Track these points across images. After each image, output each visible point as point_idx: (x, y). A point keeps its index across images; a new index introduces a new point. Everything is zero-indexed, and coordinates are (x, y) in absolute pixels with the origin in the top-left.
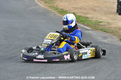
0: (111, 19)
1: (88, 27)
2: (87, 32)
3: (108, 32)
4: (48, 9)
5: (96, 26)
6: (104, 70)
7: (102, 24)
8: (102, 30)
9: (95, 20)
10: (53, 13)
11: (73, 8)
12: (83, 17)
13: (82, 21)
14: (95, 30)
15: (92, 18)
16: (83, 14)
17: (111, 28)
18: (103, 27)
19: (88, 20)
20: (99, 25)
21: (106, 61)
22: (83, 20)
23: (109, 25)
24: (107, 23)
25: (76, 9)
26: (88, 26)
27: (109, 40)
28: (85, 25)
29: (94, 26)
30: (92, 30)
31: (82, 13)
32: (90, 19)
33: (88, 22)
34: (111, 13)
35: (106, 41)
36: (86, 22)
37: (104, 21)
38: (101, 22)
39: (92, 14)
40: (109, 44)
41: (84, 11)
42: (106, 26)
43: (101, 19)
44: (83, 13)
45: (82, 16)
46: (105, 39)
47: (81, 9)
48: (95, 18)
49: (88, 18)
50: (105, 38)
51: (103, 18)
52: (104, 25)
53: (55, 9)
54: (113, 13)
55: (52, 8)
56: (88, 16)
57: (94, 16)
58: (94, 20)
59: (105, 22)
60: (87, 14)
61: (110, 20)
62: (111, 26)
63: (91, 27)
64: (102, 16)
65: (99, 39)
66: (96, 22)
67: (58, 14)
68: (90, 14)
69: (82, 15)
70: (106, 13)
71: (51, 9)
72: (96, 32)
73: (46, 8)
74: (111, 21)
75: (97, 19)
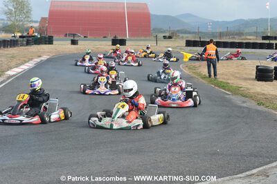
2: (228, 96)
3: (247, 97)
5: (236, 91)
7: (242, 89)
8: (241, 95)
12: (224, 83)
18: (243, 92)
19: (229, 86)
20: (239, 90)
22: (225, 85)
27: (247, 104)
28: (225, 90)
29: (234, 91)
32: (231, 85)
33: (229, 88)
34: (250, 79)
35: (245, 105)
36: (227, 88)
37: (243, 87)
38: (241, 87)
39: (232, 80)
41: (226, 77)
42: (246, 91)
43: (241, 84)
44: (224, 79)
49: (228, 83)
50: (244, 102)
54: (252, 79)
56: (229, 81)
57: (234, 82)
58: (234, 85)
61: (249, 85)
62: (249, 92)
63: (231, 92)
64: (242, 82)
66: (236, 87)
67: (201, 80)
69: (224, 81)
70: (246, 79)
71: (194, 75)
72: (236, 96)
74: (250, 87)
75: (237, 84)
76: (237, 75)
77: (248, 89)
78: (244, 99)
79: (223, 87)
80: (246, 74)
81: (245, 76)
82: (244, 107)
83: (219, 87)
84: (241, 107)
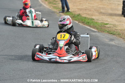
0: (117, 21)
1: (94, 29)
2: (94, 34)
3: (114, 35)
4: (53, 10)
5: (102, 28)
6: (114, 71)
7: (108, 26)
8: (108, 32)
9: (101, 22)
10: (58, 14)
11: (78, 9)
12: (89, 19)
13: (88, 23)
14: (101, 32)
15: (98, 20)
16: (89, 15)
17: (117, 30)
18: (109, 29)
19: (94, 22)
20: (105, 26)
21: (115, 63)
22: (89, 21)
23: (115, 27)
24: (113, 25)
25: (81, 10)
26: (94, 27)
27: (116, 42)
28: (91, 27)
29: (99, 27)
30: (99, 32)
31: (87, 14)
32: (96, 21)
33: (94, 24)
34: (116, 15)
35: (113, 43)
36: (92, 24)
37: (109, 23)
38: (107, 24)
39: (97, 16)
40: (116, 46)
41: (90, 12)
42: (112, 28)
43: (107, 21)
45: (87, 18)
46: (112, 41)
47: (86, 10)
48: (101, 20)
49: (93, 19)
51: (108, 20)
52: (110, 27)
53: (59, 9)
55: (57, 9)
56: (94, 17)
57: (99, 18)
58: (99, 21)
59: (111, 24)
60: (92, 15)
61: (115, 22)
62: (116, 29)
63: (97, 29)
64: (108, 18)
65: (105, 41)
66: (102, 24)
68: (95, 16)
69: (87, 16)
70: (111, 15)
71: (55, 10)
72: (103, 33)
73: (50, 8)
74: (117, 23)
75: (103, 21)
76: (102, 11)
77: (114, 25)
78: (111, 36)
79: (88, 24)
80: (112, 9)
81: (110, 12)
82: (113, 46)
83: (83, 23)
84: (109, 45)
